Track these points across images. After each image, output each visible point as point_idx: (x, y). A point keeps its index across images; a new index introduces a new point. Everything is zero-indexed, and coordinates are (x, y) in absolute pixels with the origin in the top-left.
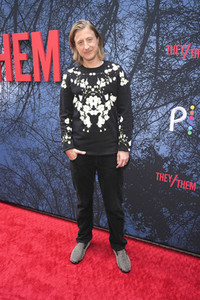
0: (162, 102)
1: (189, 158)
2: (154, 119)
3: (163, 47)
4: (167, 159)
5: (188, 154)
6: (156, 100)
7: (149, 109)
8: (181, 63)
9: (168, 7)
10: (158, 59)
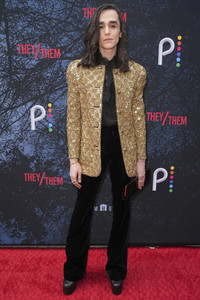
0: (20, 101)
1: (53, 155)
2: (14, 119)
3: (14, 46)
4: (32, 159)
5: (52, 151)
6: (14, 100)
7: (8, 109)
8: (34, 62)
9: (14, 6)
10: (10, 58)
